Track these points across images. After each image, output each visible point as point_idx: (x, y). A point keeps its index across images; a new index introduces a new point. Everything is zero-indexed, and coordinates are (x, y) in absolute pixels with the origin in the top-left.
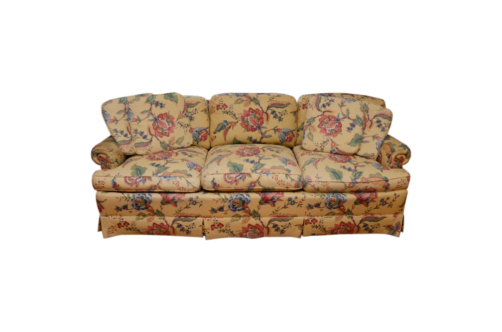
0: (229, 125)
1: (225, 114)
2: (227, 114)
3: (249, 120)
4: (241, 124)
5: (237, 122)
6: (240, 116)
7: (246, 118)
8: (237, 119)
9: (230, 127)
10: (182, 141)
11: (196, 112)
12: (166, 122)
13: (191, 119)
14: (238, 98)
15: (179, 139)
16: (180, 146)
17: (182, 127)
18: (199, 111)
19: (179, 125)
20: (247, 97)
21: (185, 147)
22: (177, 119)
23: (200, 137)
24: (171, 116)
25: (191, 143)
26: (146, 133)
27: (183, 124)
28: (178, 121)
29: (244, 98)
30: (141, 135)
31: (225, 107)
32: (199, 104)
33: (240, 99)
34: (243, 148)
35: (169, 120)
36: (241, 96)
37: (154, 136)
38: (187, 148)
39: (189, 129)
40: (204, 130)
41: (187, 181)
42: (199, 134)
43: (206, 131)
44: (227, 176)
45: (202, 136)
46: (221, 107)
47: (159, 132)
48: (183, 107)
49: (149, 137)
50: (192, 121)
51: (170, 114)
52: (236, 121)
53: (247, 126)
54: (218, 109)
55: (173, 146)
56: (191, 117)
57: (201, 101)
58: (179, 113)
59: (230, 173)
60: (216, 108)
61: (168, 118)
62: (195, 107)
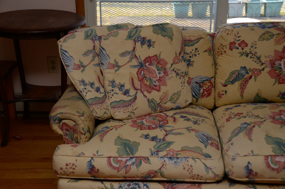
0: (250, 74)
1: (244, 57)
2: (247, 56)
3: (282, 67)
4: (269, 73)
5: (263, 69)
6: (268, 59)
7: (277, 63)
8: (262, 64)
9: (251, 77)
10: (178, 99)
11: (197, 53)
12: (156, 70)
13: (189, 63)
14: (263, 31)
15: (174, 94)
16: (174, 106)
17: (178, 77)
18: (201, 51)
19: (174, 74)
20: (278, 29)
21: (181, 106)
22: (172, 65)
23: (202, 91)
24: (163, 60)
25: (190, 101)
26: (128, 86)
27: (179, 72)
28: (172, 68)
29: (275, 31)
30: (120, 89)
31: (243, 45)
32: (202, 40)
33: (268, 32)
34: (277, 110)
35: (160, 66)
36: (269, 28)
37: (139, 91)
38: (184, 108)
39: (187, 79)
40: (207, 80)
41: (205, 165)
42: (201, 87)
43: (210, 82)
44: (269, 160)
45: (204, 90)
46: (237, 45)
47: (146, 85)
48: (180, 45)
49: (132, 92)
50: (190, 67)
51: (162, 57)
52: (261, 68)
53: (279, 75)
54: (231, 49)
55: (165, 105)
56: (189, 61)
57: (204, 36)
58: (175, 55)
59: (273, 154)
60: (228, 46)
61: (158, 63)
62: (196, 46)
